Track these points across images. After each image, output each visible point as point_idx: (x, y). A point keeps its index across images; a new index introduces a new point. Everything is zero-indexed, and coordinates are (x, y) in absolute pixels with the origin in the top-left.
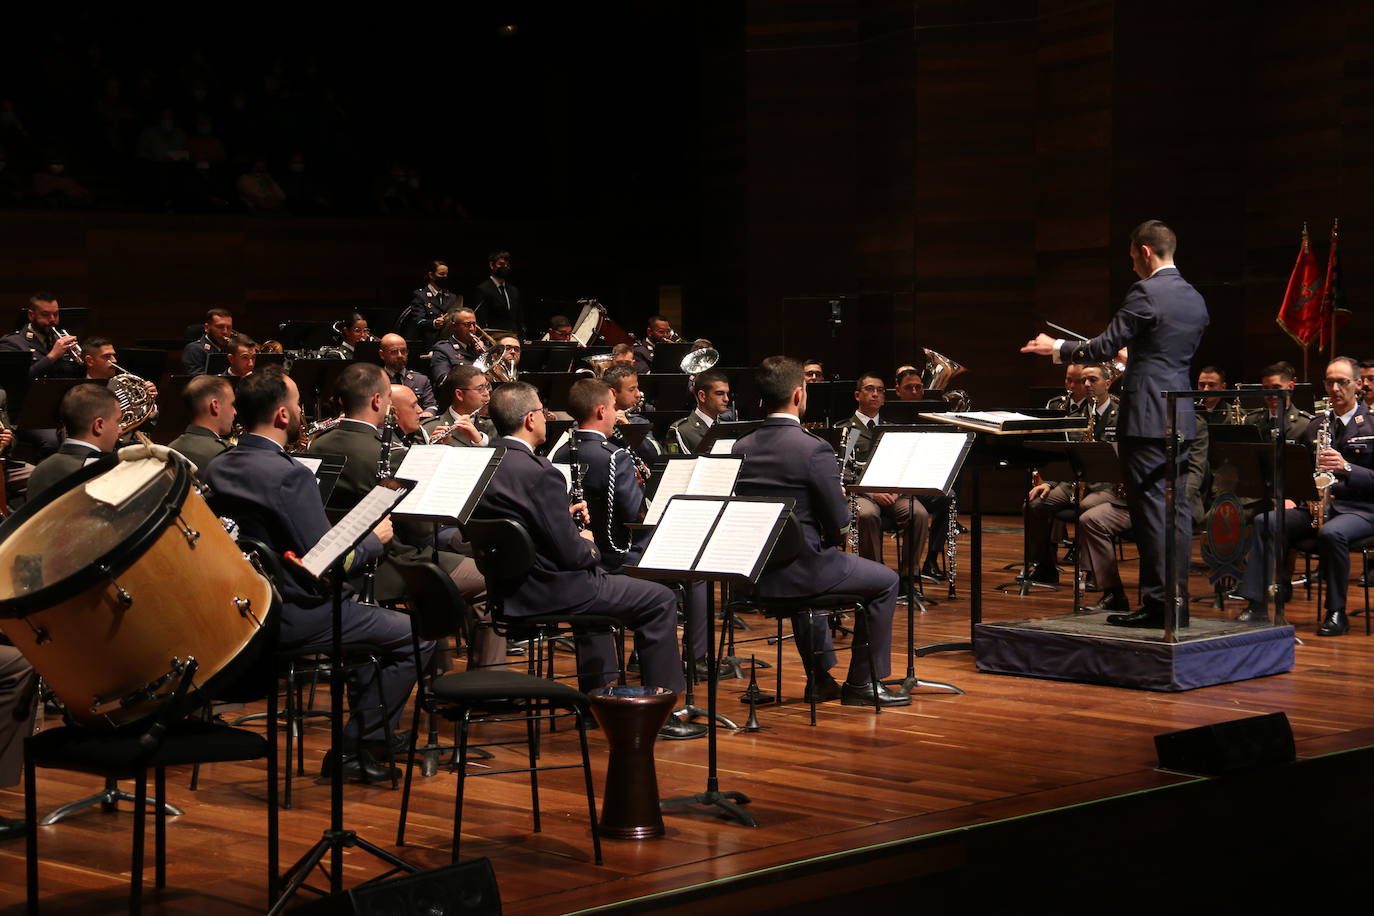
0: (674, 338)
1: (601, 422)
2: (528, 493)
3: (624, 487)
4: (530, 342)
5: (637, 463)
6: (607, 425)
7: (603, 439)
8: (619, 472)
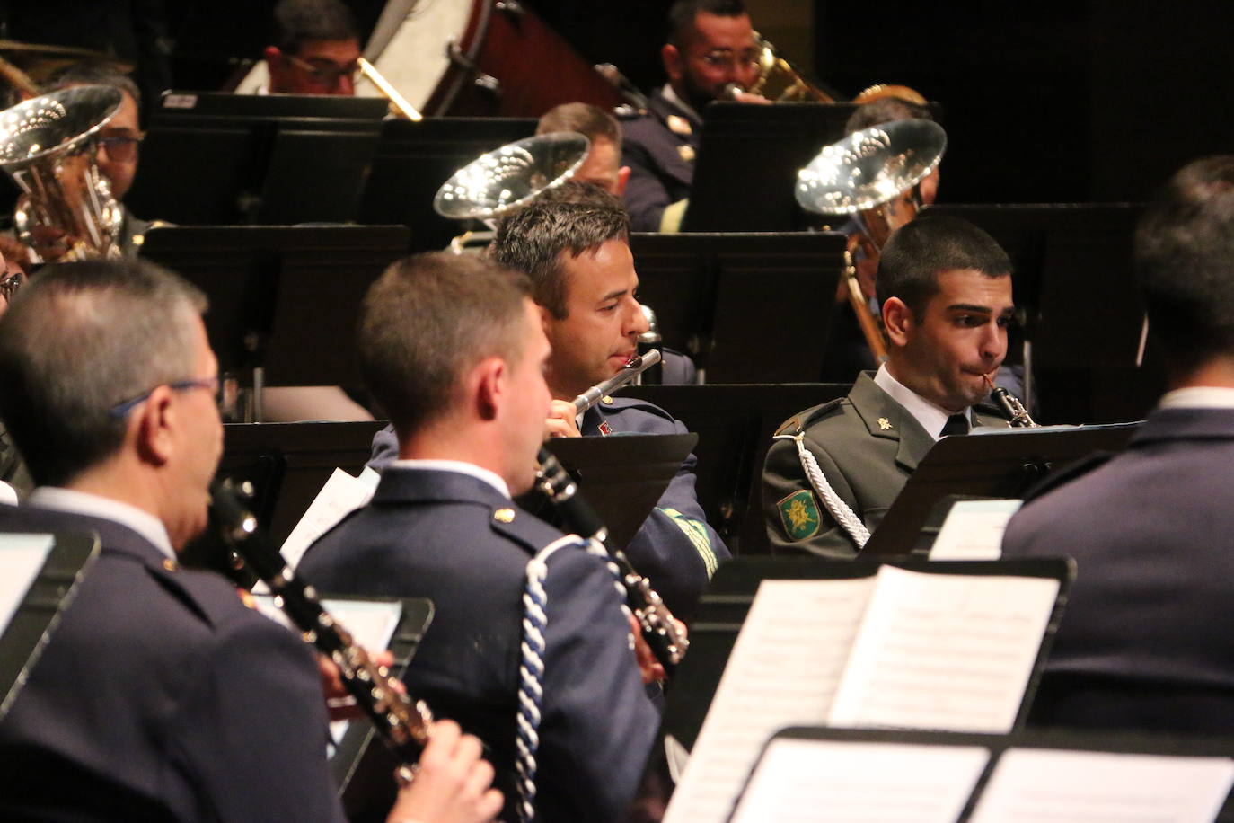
0: (776, 81)
1: (487, 428)
2: (156, 738)
3: (581, 695)
4: (189, 101)
5: (636, 599)
6: (514, 443)
7: (496, 501)
8: (563, 631)
